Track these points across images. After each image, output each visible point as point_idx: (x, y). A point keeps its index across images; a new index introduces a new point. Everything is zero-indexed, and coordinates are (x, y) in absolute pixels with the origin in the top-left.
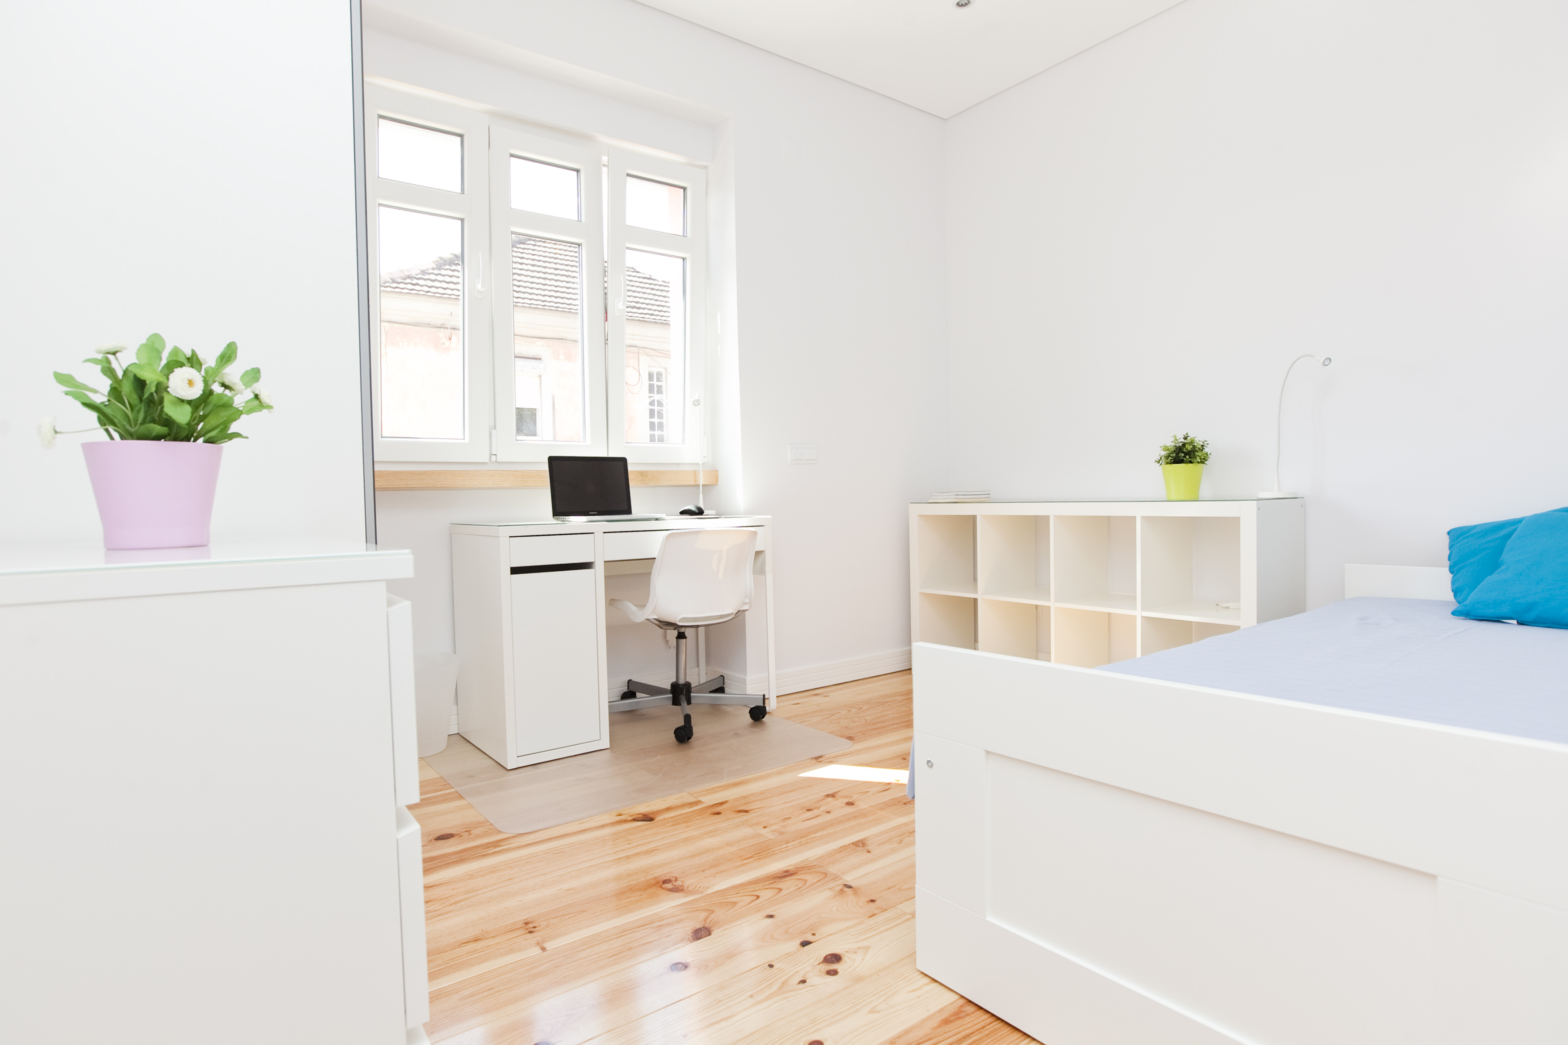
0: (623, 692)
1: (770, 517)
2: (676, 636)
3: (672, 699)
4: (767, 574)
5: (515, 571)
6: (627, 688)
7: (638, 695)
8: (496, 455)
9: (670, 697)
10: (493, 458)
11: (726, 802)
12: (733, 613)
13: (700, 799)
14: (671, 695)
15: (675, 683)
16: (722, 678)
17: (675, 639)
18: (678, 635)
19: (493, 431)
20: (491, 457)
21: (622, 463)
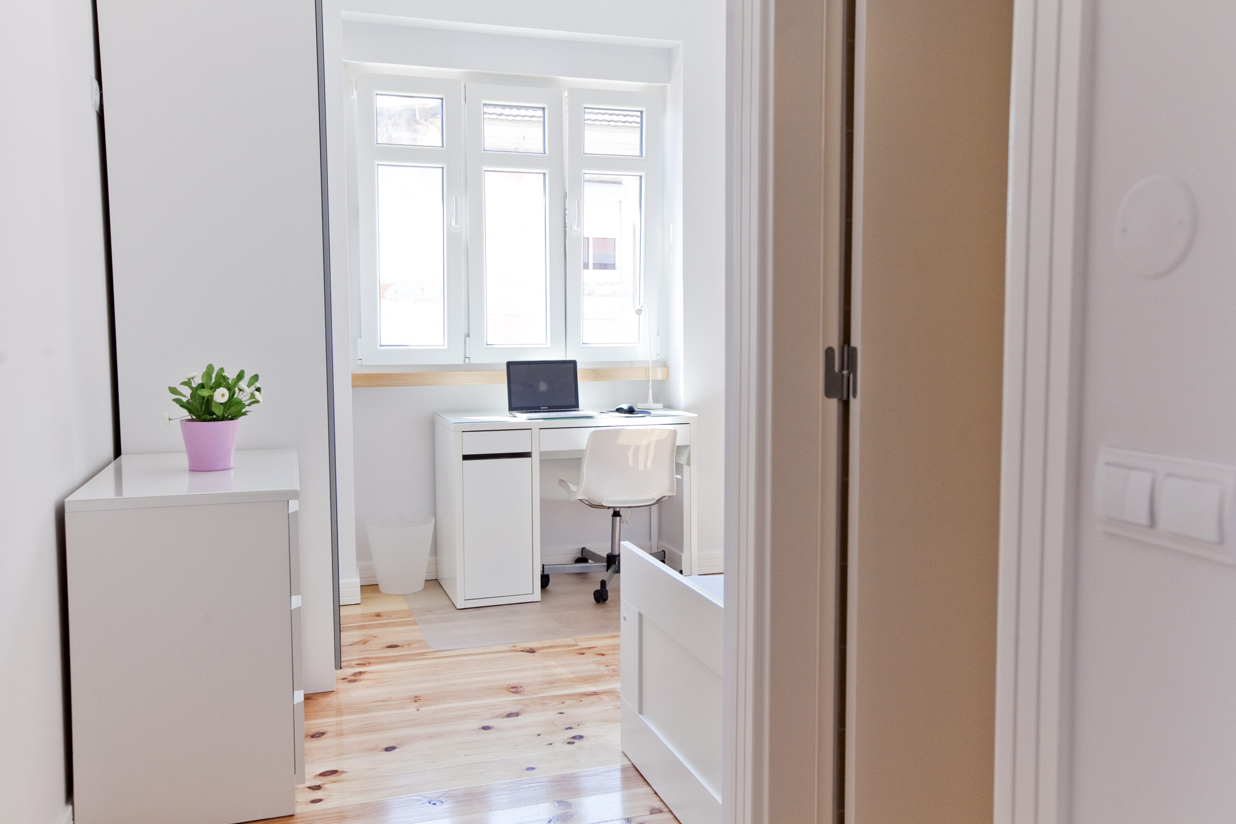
0: (578, 558)
1: (696, 415)
2: (612, 514)
3: (606, 566)
4: (691, 466)
5: (466, 457)
6: (581, 554)
7: (590, 561)
8: (469, 358)
9: (605, 565)
10: (467, 360)
11: (595, 647)
12: (654, 499)
13: (578, 643)
14: (606, 564)
15: (610, 554)
16: (663, 553)
17: (611, 517)
18: (613, 513)
19: (467, 338)
20: (465, 360)
21: (572, 365)
